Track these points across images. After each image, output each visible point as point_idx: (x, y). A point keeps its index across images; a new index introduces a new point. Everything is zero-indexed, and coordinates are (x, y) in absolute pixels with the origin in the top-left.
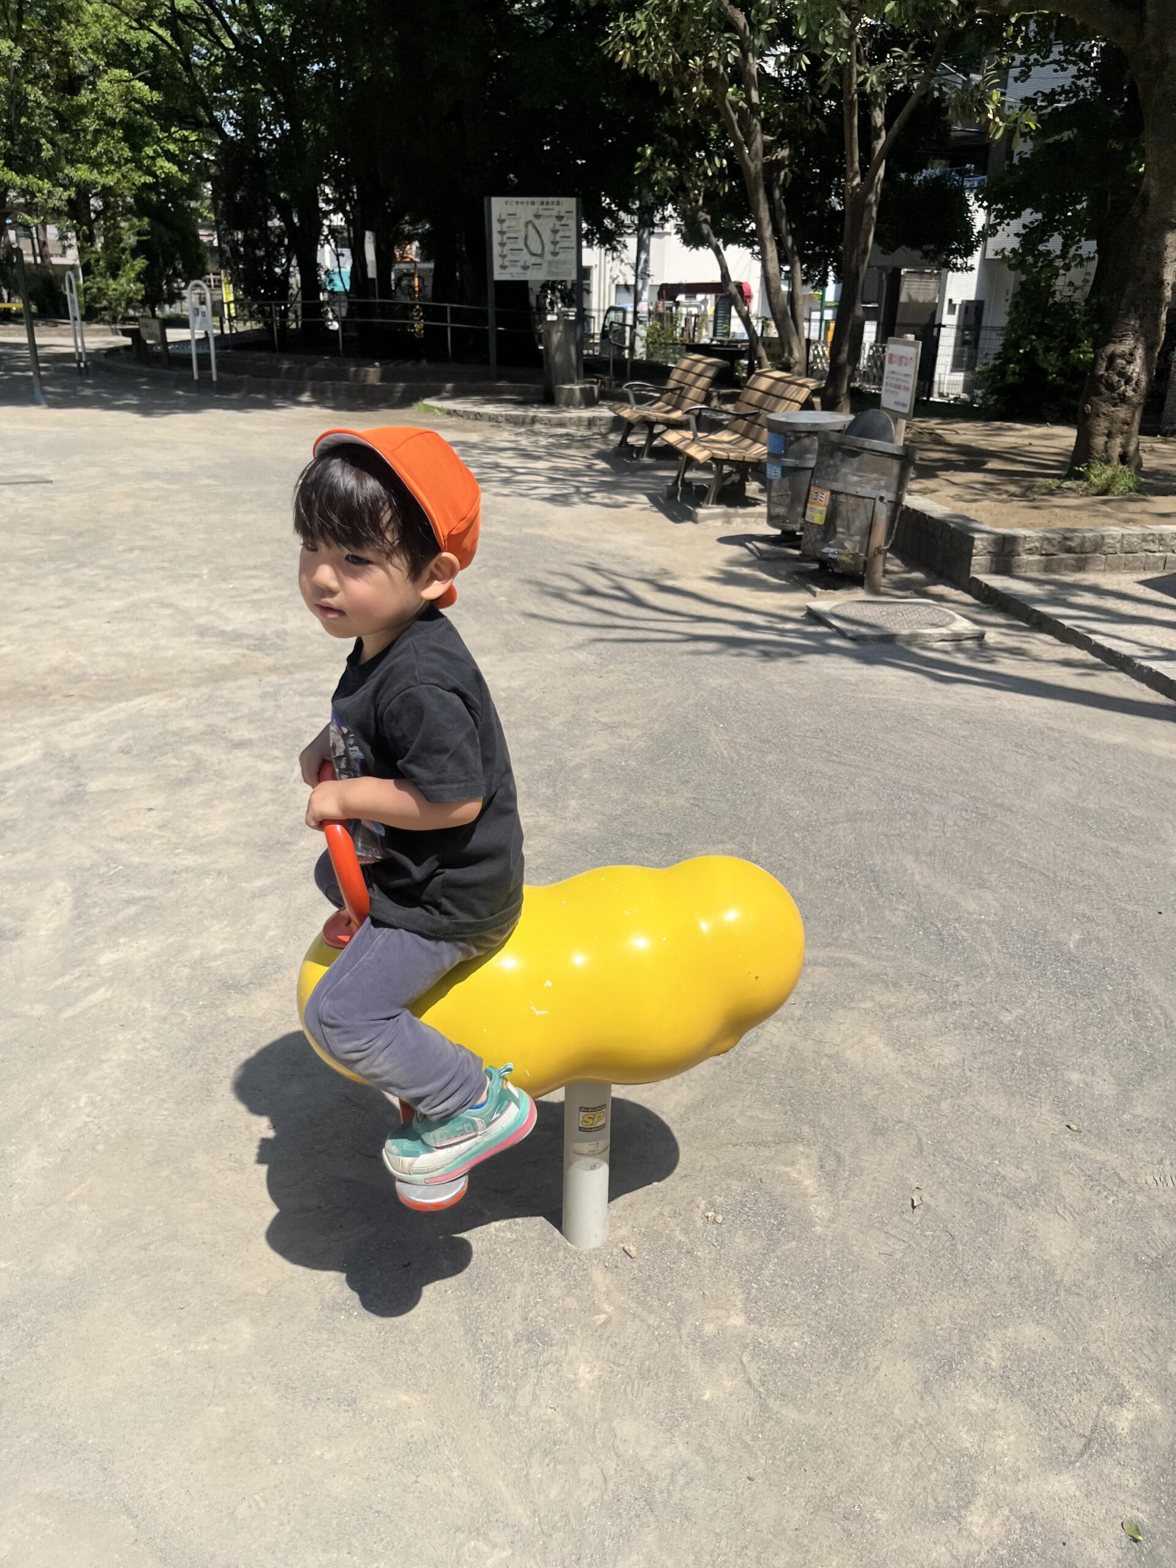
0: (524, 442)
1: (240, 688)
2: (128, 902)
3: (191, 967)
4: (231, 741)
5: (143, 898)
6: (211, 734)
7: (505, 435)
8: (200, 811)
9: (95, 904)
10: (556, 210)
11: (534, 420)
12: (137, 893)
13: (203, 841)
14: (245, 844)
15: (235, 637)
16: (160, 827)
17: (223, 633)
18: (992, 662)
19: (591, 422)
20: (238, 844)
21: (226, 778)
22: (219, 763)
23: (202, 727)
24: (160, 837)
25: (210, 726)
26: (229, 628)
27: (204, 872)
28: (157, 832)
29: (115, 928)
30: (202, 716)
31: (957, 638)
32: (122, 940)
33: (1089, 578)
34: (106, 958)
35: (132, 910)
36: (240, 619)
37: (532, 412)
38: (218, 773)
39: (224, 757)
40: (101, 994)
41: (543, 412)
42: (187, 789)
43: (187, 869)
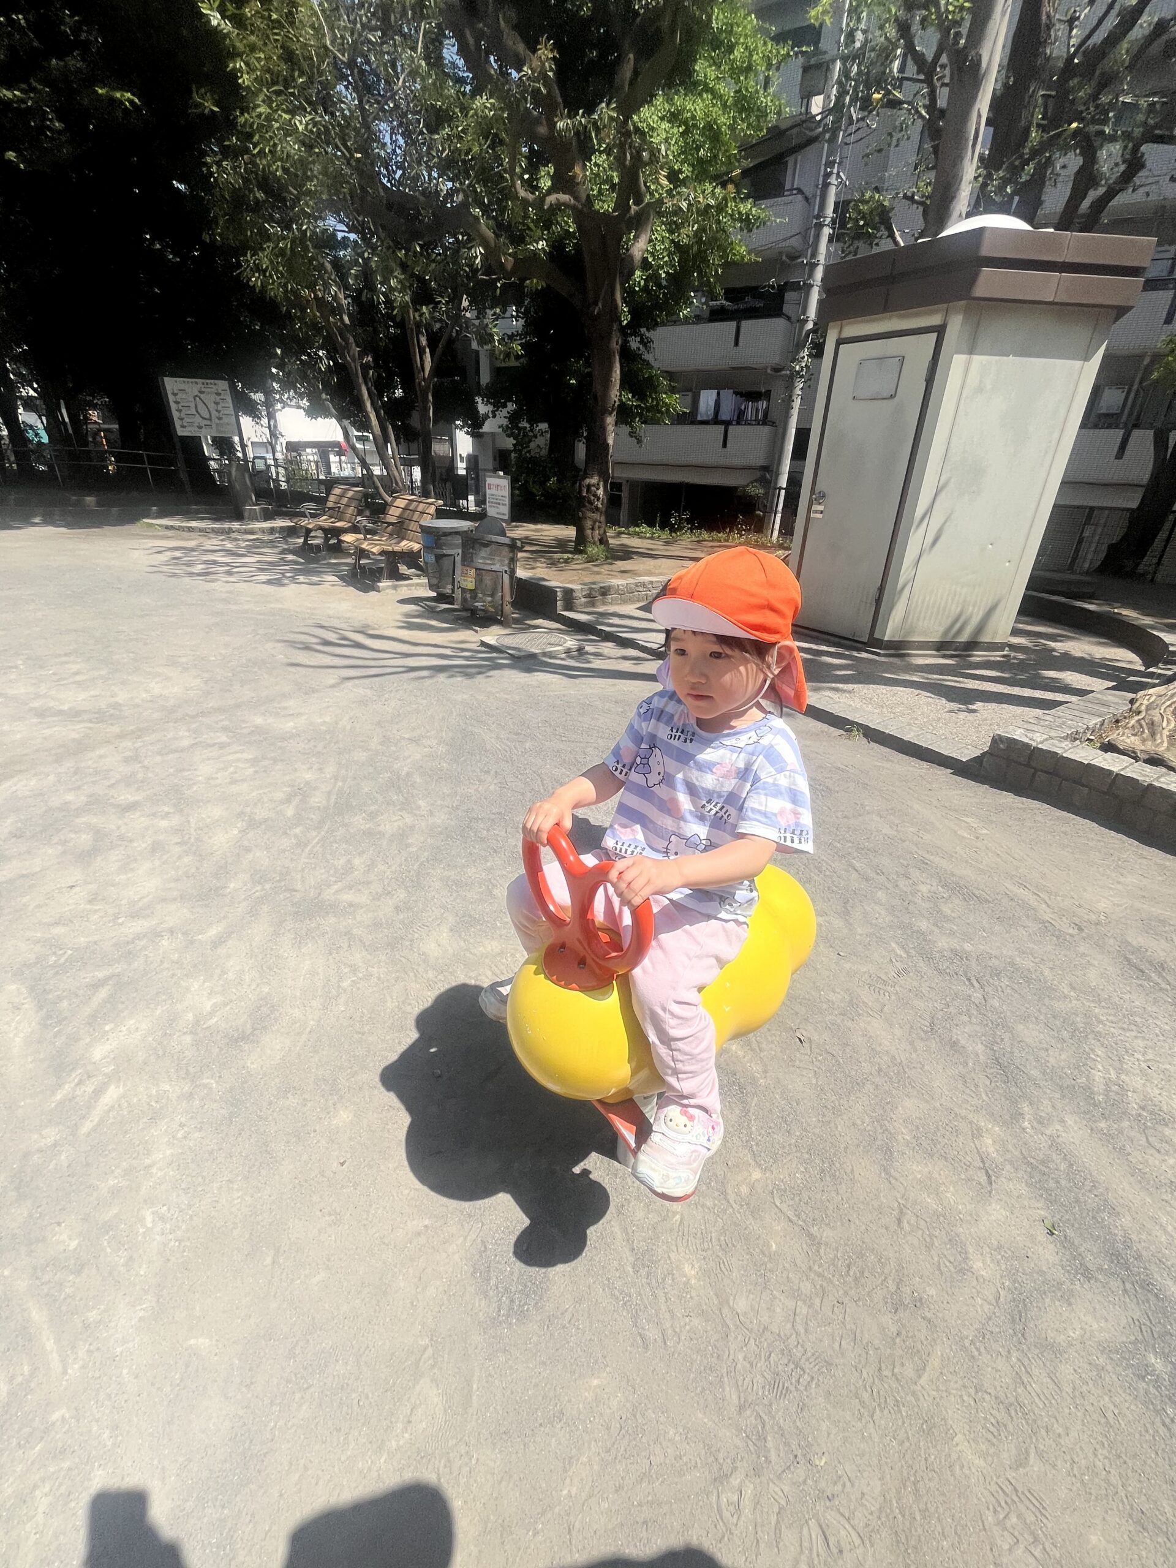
0: (229, 545)
1: (101, 757)
2: (96, 986)
3: (191, 1032)
4: (119, 806)
5: (107, 979)
6: (95, 803)
7: (215, 542)
8: (123, 877)
9: (60, 999)
10: (214, 389)
11: (230, 531)
12: (100, 974)
13: (140, 904)
14: (181, 897)
15: (74, 715)
16: (90, 902)
17: (61, 712)
18: (589, 662)
19: (272, 530)
20: (175, 899)
21: (131, 841)
22: (118, 828)
23: (83, 798)
24: (96, 911)
25: (91, 796)
26: (66, 707)
27: (155, 935)
28: (89, 907)
29: (94, 1017)
30: (79, 788)
31: (568, 651)
32: (107, 1028)
33: (611, 609)
34: (99, 1052)
35: (103, 993)
36: (72, 698)
37: (227, 525)
38: (121, 838)
39: (120, 822)
40: (112, 1093)
41: (236, 525)
42: (99, 859)
43: (138, 937)
